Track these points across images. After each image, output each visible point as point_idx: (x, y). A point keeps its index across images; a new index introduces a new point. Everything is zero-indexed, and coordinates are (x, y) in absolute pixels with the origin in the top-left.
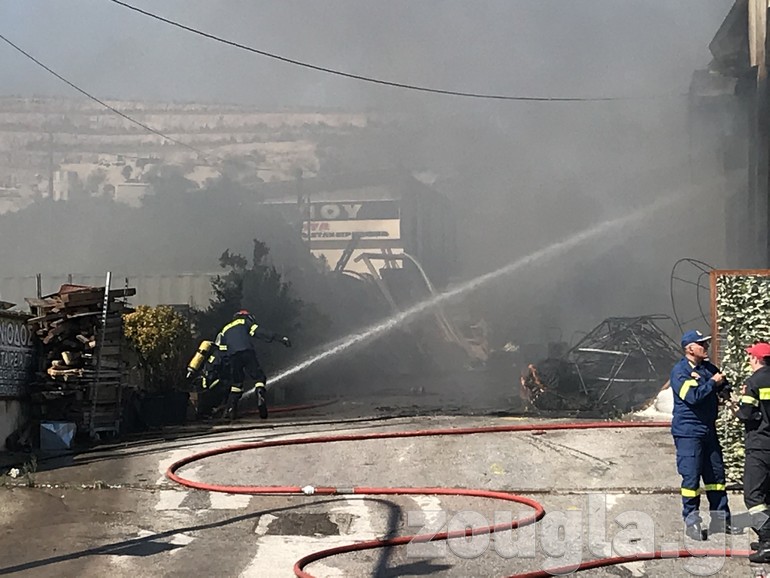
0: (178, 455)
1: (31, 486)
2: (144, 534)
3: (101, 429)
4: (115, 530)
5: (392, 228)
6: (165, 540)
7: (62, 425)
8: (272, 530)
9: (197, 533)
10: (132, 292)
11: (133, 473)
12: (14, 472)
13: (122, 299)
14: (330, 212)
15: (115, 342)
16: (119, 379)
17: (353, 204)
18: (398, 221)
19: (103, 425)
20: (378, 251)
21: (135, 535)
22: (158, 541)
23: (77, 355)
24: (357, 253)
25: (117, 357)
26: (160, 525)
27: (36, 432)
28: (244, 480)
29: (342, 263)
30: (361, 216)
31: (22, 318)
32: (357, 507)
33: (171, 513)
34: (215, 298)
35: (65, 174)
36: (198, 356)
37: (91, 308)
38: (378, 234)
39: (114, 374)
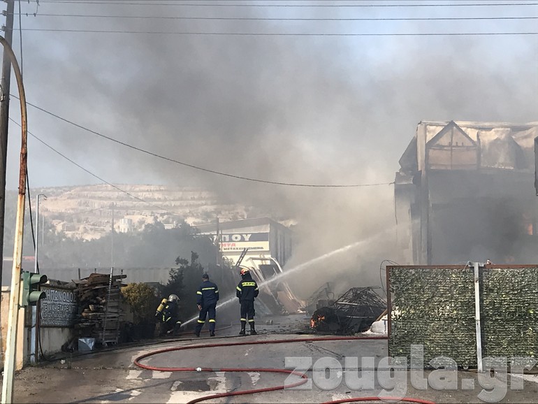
0: (142, 353)
1: (69, 368)
2: (118, 390)
3: (108, 341)
4: (106, 389)
5: (265, 245)
6: (128, 393)
7: (88, 339)
8: (179, 389)
9: (143, 390)
10: (125, 276)
11: (119, 362)
12: (63, 362)
13: (119, 280)
14: (236, 238)
15: (116, 300)
16: (118, 318)
17: (247, 234)
18: (268, 242)
19: (109, 339)
20: (258, 256)
21: (114, 391)
22: (124, 394)
23: (96, 306)
24: (246, 257)
25: (117, 307)
26: (126, 387)
27: (76, 343)
28: (170, 366)
29: (239, 262)
30: (250, 240)
31: (71, 289)
32: (221, 377)
33: (132, 381)
34: (171, 279)
35: (126, 220)
36: (161, 305)
37: (104, 284)
38: (259, 248)
39: (116, 315)
